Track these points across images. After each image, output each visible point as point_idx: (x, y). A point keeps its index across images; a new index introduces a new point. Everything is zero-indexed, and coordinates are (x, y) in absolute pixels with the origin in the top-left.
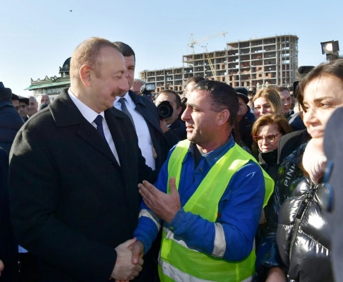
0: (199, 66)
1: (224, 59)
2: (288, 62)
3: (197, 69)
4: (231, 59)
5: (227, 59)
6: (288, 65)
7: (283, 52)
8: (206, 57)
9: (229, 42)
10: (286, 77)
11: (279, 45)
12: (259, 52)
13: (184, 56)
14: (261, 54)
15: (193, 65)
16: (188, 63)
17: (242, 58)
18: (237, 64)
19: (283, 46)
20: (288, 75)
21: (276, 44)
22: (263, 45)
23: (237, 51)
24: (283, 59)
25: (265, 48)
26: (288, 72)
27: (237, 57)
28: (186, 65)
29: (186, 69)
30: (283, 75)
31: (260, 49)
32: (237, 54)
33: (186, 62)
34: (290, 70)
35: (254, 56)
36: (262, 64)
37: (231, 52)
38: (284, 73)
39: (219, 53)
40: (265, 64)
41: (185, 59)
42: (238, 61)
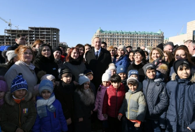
0: (14, 36)
1: (27, 34)
2: (55, 39)
4: (30, 35)
5: (29, 34)
6: (55, 40)
7: (54, 35)
8: (17, 32)
9: (30, 27)
10: (54, 45)
11: (52, 31)
12: (44, 33)
13: (5, 30)
14: (44, 34)
15: (10, 35)
16: (8, 33)
17: (36, 35)
18: (34, 37)
19: (54, 32)
20: (55, 45)
21: (51, 31)
22: (45, 31)
23: (33, 32)
24: (54, 38)
25: (46, 32)
26: (55, 43)
28: (7, 35)
29: (6, 36)
30: (54, 44)
31: (44, 32)
32: (34, 33)
33: (7, 33)
34: (56, 43)
35: (41, 35)
36: (45, 39)
37: (30, 31)
38: (54, 43)
39: (24, 31)
40: (46, 39)
41: (6, 31)
42: (34, 36)
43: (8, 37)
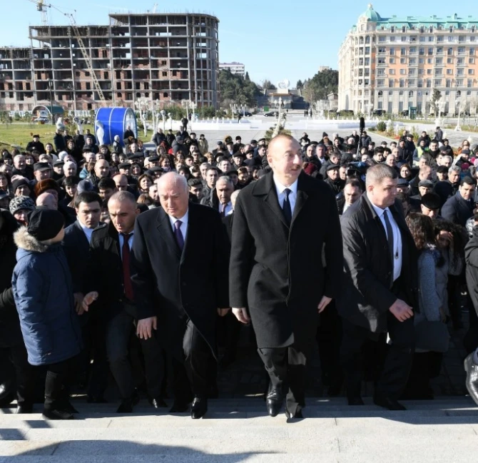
0: (61, 48)
1: (106, 41)
2: (204, 56)
3: (57, 53)
4: (117, 42)
5: (111, 40)
6: (204, 61)
7: (198, 40)
8: (73, 34)
9: (113, 13)
10: (202, 80)
11: (191, 27)
12: (163, 35)
13: (31, 28)
14: (164, 39)
15: (49, 45)
16: (40, 40)
17: (136, 42)
18: (128, 51)
19: (197, 30)
20: (205, 77)
21: (186, 25)
22: (167, 25)
23: (126, 30)
24: (198, 51)
25: (171, 29)
26: (205, 72)
27: (127, 40)
28: (37, 45)
29: (36, 51)
30: (199, 77)
31: (163, 30)
32: (127, 35)
33: (36, 38)
34: (208, 70)
35: (155, 41)
36: (167, 56)
37: (116, 30)
38: (199, 72)
39: (95, 30)
40: (171, 56)
41: (35, 33)
42: (128, 46)
43: (40, 53)
